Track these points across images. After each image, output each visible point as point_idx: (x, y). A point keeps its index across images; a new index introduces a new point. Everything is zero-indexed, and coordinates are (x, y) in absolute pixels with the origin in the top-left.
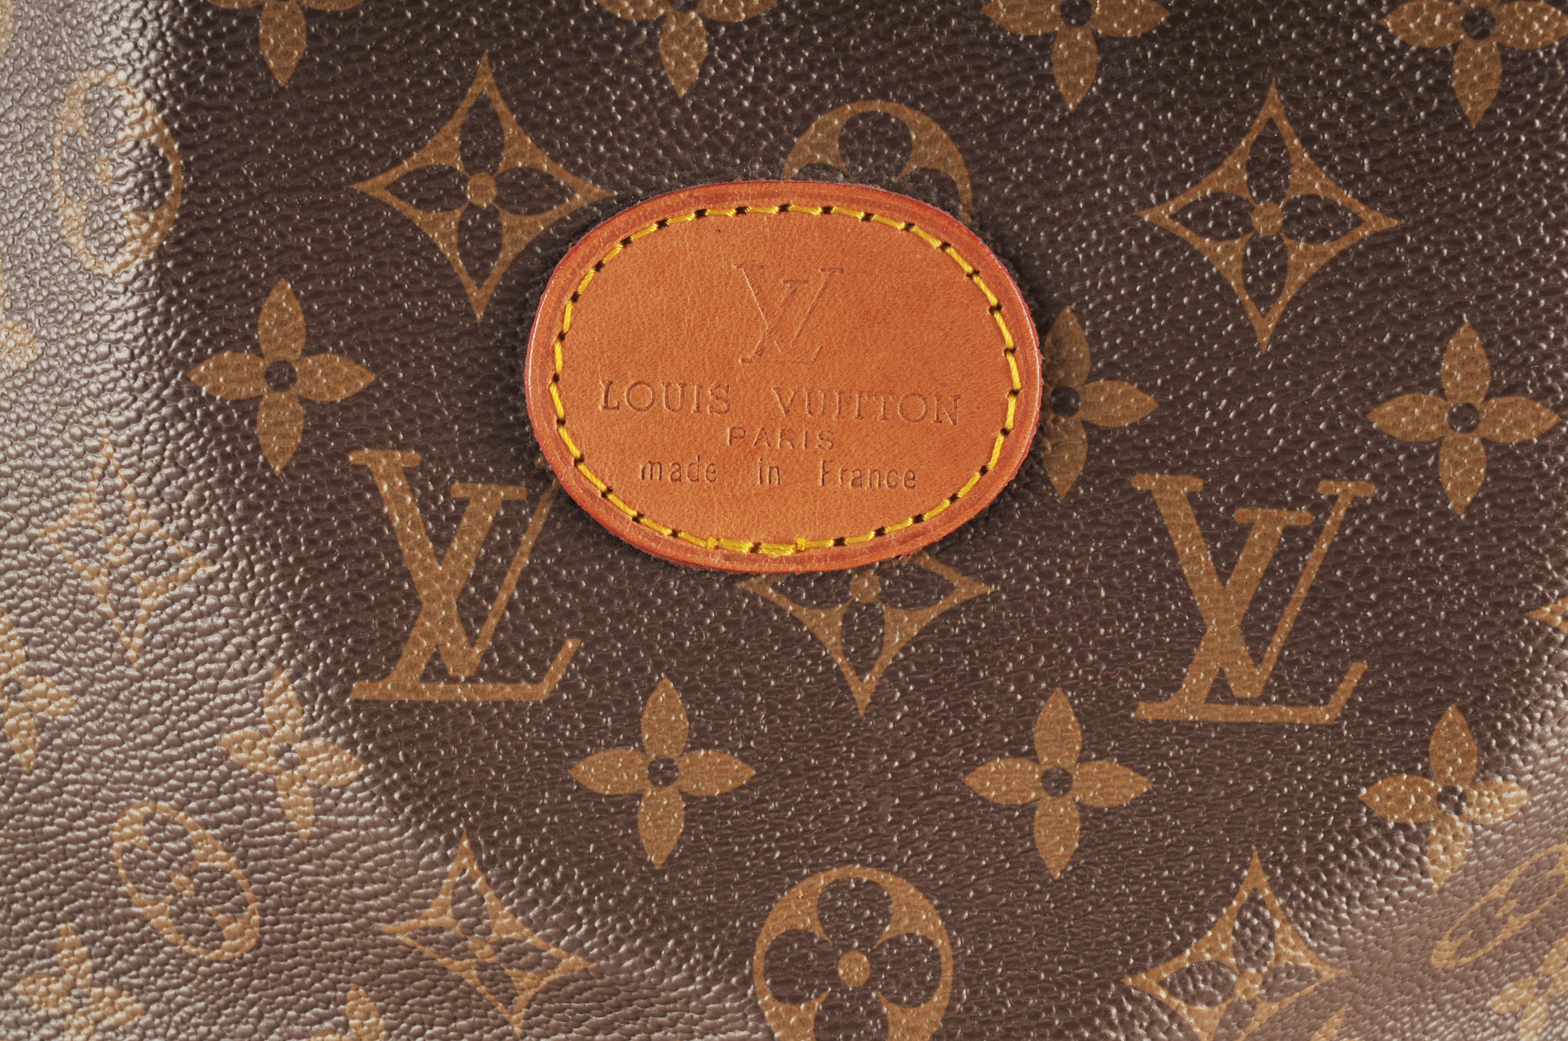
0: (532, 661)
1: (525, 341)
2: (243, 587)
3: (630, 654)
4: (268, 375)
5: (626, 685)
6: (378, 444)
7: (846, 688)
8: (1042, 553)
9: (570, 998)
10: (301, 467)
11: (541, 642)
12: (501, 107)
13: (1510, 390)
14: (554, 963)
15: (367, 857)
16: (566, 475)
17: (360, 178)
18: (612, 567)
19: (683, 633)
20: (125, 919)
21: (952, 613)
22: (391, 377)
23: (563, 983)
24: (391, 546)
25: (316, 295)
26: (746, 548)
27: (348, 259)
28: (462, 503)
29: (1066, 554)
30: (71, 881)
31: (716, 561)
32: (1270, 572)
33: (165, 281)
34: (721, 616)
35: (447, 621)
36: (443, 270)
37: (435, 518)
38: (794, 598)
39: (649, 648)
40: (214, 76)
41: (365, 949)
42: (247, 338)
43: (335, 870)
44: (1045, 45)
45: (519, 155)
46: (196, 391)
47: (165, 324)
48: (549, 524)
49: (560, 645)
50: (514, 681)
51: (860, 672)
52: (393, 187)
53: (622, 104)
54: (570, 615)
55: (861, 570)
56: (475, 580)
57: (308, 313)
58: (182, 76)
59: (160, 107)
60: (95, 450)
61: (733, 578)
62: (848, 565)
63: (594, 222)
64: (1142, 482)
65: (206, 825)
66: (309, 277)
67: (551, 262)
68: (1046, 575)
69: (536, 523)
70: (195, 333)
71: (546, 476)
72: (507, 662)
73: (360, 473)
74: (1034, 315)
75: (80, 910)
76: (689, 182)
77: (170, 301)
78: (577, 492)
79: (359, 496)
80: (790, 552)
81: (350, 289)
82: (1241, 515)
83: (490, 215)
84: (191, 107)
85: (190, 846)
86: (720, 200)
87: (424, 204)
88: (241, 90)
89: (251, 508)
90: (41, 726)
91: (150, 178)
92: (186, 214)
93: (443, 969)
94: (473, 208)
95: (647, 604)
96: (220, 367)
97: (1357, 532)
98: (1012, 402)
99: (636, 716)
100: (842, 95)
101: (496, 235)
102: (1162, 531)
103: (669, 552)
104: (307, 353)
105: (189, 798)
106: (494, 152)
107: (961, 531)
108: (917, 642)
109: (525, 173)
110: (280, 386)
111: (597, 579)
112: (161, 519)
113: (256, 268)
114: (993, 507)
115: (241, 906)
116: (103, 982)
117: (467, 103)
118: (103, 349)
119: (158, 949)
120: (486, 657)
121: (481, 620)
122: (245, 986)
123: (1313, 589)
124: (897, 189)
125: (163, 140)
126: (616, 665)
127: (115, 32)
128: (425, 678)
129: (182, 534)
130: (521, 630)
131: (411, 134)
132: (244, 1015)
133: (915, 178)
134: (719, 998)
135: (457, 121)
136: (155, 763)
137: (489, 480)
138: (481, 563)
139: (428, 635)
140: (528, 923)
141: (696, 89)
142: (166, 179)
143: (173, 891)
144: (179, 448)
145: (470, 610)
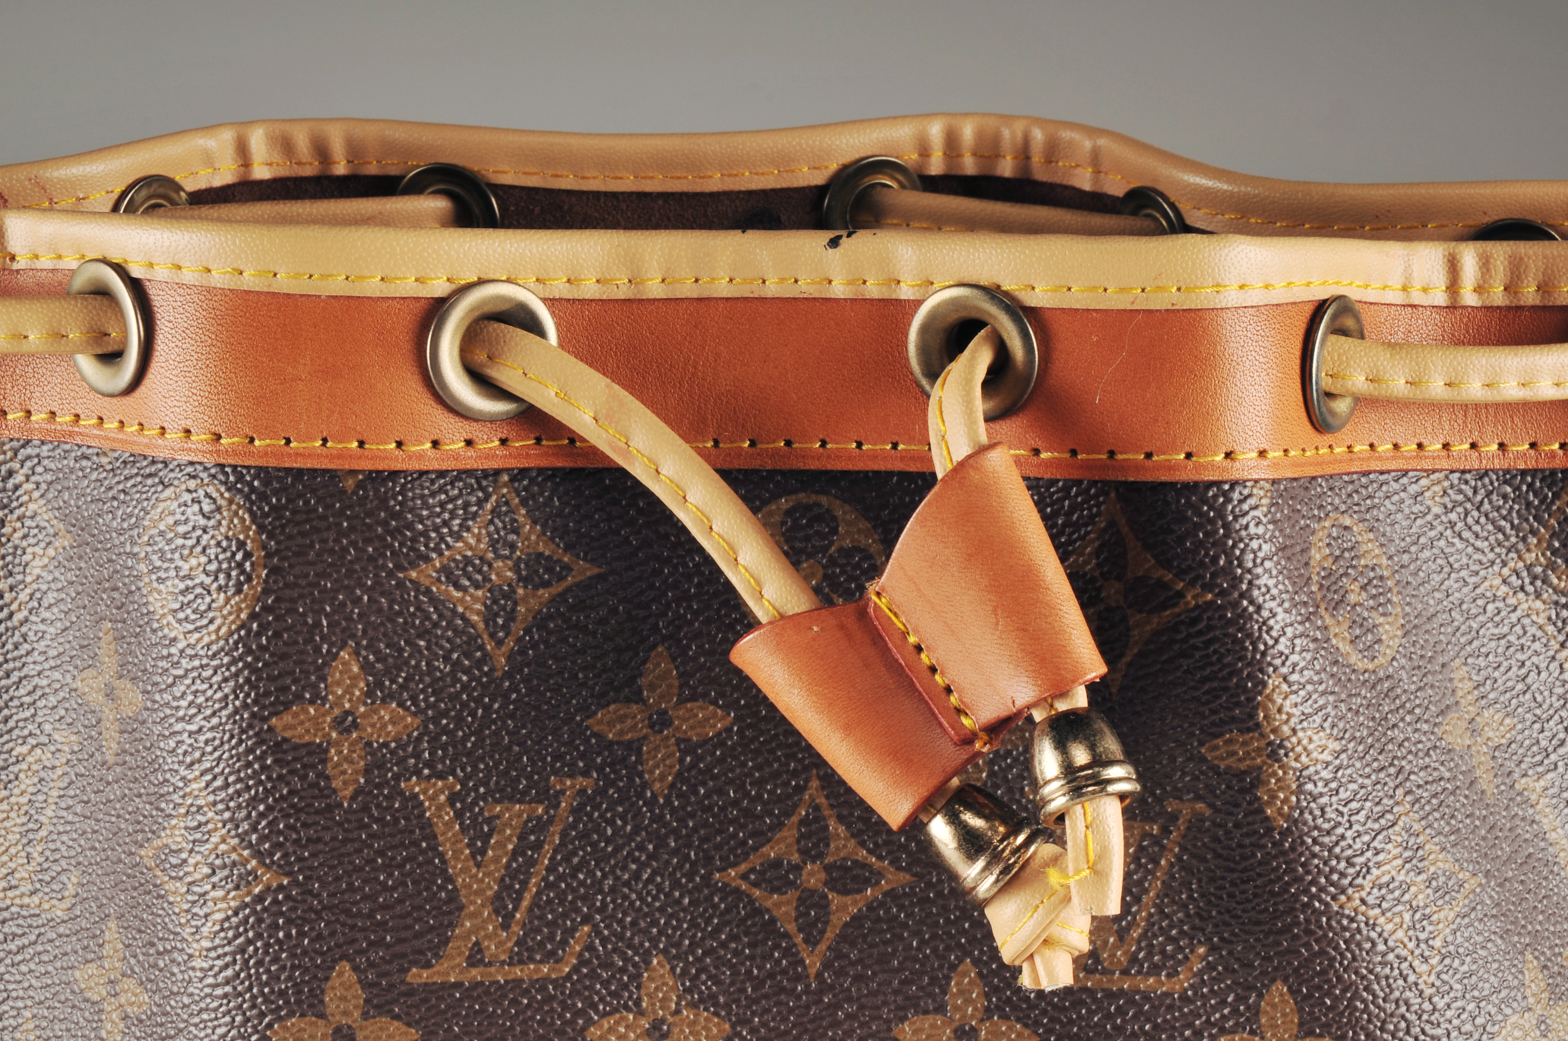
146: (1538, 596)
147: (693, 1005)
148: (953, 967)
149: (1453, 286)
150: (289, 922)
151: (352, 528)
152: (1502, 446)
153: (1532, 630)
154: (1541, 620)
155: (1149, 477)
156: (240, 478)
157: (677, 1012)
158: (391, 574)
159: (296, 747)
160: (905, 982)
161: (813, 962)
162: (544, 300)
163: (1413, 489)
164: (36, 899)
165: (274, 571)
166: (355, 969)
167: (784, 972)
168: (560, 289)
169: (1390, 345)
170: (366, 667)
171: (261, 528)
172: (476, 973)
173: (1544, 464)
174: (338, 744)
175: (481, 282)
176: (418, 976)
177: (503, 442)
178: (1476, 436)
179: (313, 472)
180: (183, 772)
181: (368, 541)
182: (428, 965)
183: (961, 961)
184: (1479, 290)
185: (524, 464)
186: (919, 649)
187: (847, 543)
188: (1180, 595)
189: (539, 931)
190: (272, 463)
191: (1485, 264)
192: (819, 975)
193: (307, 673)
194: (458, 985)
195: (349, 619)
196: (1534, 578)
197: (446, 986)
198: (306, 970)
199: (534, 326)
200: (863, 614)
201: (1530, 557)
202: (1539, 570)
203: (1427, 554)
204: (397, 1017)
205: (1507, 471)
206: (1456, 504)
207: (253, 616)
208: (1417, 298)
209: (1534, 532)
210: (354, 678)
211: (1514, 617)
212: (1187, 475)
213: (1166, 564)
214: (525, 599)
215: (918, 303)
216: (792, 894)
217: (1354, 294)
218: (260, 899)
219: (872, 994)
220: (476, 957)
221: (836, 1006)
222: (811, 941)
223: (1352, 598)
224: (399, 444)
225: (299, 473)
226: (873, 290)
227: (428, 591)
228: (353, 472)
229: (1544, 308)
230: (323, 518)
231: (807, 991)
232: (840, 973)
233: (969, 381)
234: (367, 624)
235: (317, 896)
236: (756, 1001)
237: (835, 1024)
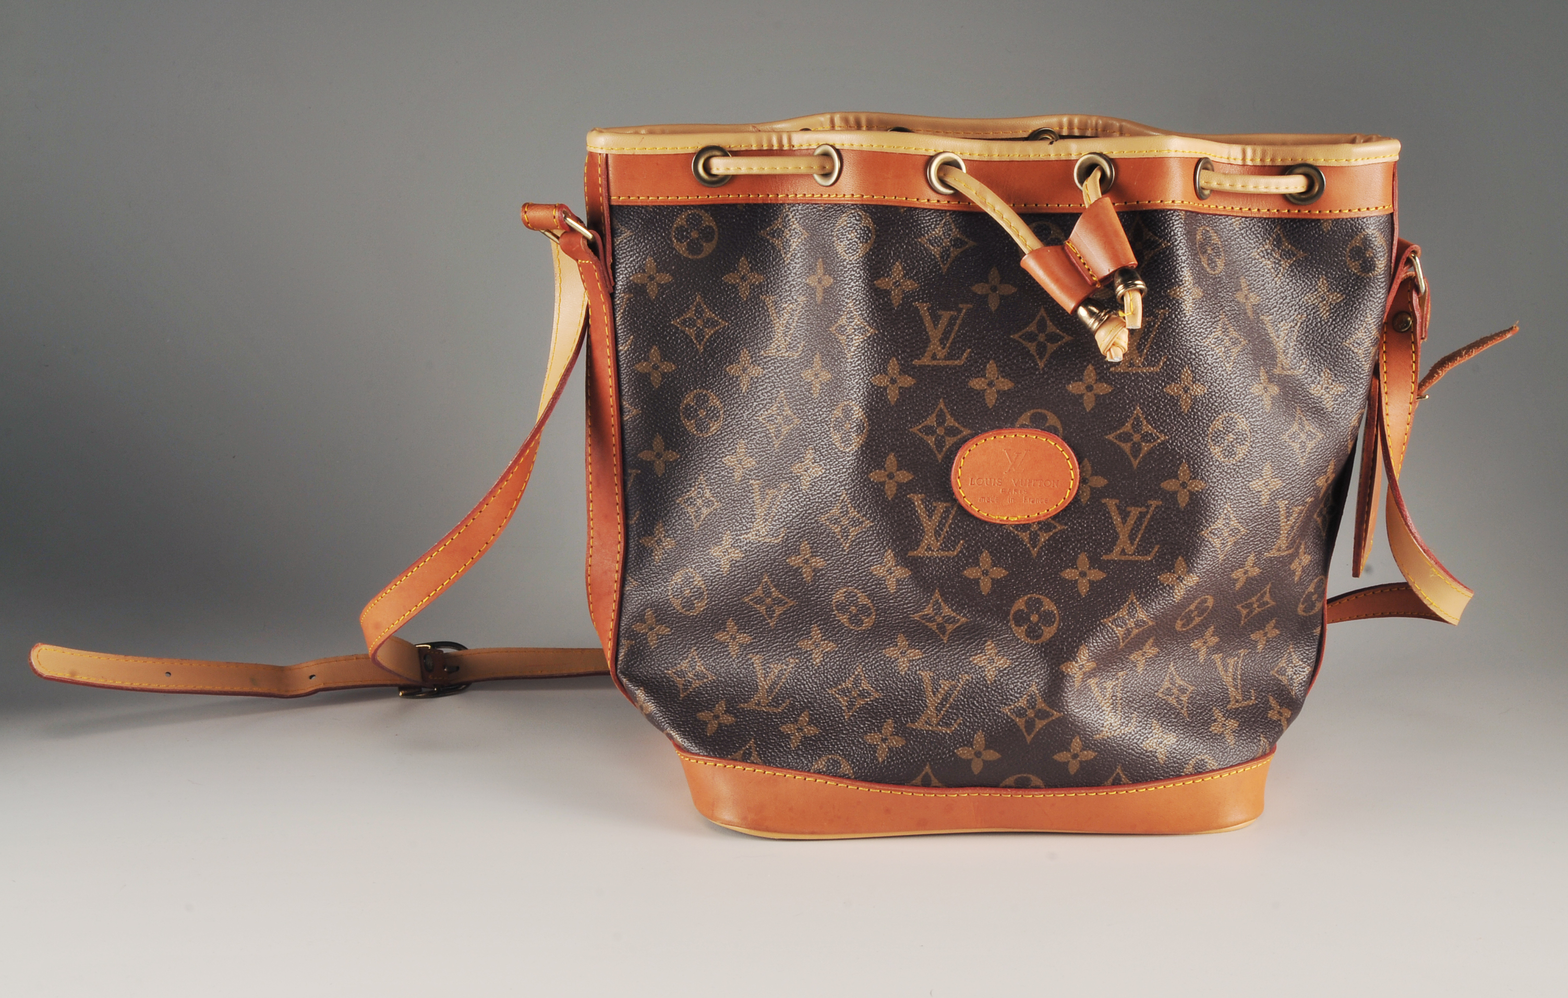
0: (952, 546)
1: (951, 468)
2: (880, 529)
3: (976, 544)
4: (888, 476)
5: (975, 551)
6: (914, 493)
7: (1030, 551)
8: (1078, 518)
9: (961, 631)
10: (896, 498)
11: (955, 541)
12: (945, 411)
13: (1195, 478)
14: (959, 620)
15: (910, 596)
16: (961, 501)
17: (911, 427)
18: (972, 522)
19: (989, 538)
20: (833, 621)
21: (1056, 533)
22: (918, 476)
23: (961, 626)
24: (918, 518)
25: (900, 456)
26: (1005, 518)
27: (907, 447)
28: (935, 507)
29: (1085, 518)
30: (818, 612)
31: (998, 522)
32: (1135, 522)
33: (863, 452)
34: (999, 535)
35: (932, 536)
36: (931, 450)
37: (928, 511)
38: (1017, 530)
39: (981, 542)
40: (877, 403)
41: (905, 623)
42: (883, 467)
43: (900, 601)
44: (1081, 396)
45: (951, 422)
46: (870, 480)
47: (862, 463)
48: (956, 512)
49: (959, 542)
50: (948, 551)
51: (1034, 548)
52: (919, 430)
53: (976, 410)
54: (961, 534)
55: (1034, 523)
56: (938, 526)
57: (898, 460)
58: (869, 402)
59: (863, 410)
60: (840, 496)
61: (1001, 525)
62: (1030, 522)
63: (969, 439)
64: (1103, 501)
65: (863, 592)
66: (898, 452)
67: (958, 449)
68: (1080, 523)
69: (953, 512)
70: (870, 465)
71: (955, 501)
72: (946, 546)
73: (910, 500)
74: (1077, 460)
75: (820, 620)
76: (992, 429)
77: (864, 458)
78: (964, 505)
79: (910, 505)
80: (1016, 519)
81: (908, 454)
82: (1129, 509)
83: (943, 437)
84: (871, 410)
85: (858, 598)
86: (1000, 434)
87: (927, 434)
88: (883, 406)
89: (883, 508)
90: (814, 571)
91: (860, 428)
92: (869, 436)
93: (927, 626)
94: (938, 435)
95: (980, 531)
96: (876, 474)
97: (1157, 513)
98: (1072, 482)
99: (978, 559)
100: (1030, 408)
101: (944, 442)
102: (1109, 513)
103: (986, 520)
104: (898, 470)
105: (859, 585)
106: (944, 421)
107: (1059, 513)
108: (1048, 540)
109: (952, 427)
110: (891, 478)
111: (968, 525)
112: (858, 512)
113: (886, 449)
114: (1067, 507)
115: (870, 614)
116: (825, 640)
117: (937, 410)
118: (844, 470)
119: (842, 629)
120: (941, 545)
121: (940, 536)
122: (868, 637)
123: (1146, 527)
124: (1044, 430)
125: (864, 418)
126: (973, 546)
127: (852, 392)
128: (926, 550)
129: (864, 516)
130: (949, 538)
131: (924, 417)
132: (867, 645)
133: (1048, 427)
134: (1001, 627)
135: (934, 415)
136: (849, 577)
137: (941, 501)
138: (940, 522)
139: (927, 540)
140: (952, 610)
141: (994, 406)
142: (864, 428)
143: (850, 612)
144: (864, 494)
145: (937, 534)
146: (1269, 259)
147: (1003, 377)
148: (1086, 367)
149: (1244, 159)
150: (878, 345)
151: (902, 224)
152: (1258, 210)
153: (1266, 270)
154: (1270, 267)
155: (1150, 208)
156: (868, 208)
157: (998, 378)
158: (913, 239)
159: (881, 291)
160: (1070, 372)
161: (1041, 364)
162: (963, 160)
163: (1230, 222)
165: (877, 236)
166: (898, 359)
167: (1032, 367)
168: (967, 157)
169: (1224, 174)
170: (904, 268)
171: (874, 223)
172: (935, 363)
173: (1272, 216)
174: (894, 290)
175: (944, 152)
176: (916, 362)
177: (948, 202)
178: (1250, 207)
179: (891, 207)
180: (846, 300)
181: (907, 229)
182: (920, 359)
183: (1088, 365)
184: (1252, 160)
185: (955, 209)
186: (1080, 258)
187: (1054, 237)
188: (1160, 244)
189: (954, 350)
190: (879, 203)
191: (1254, 152)
192: (1043, 369)
193: (886, 268)
194: (929, 366)
195: (899, 252)
196: (1268, 254)
197: (925, 366)
198: (883, 360)
199: (959, 167)
200: (1063, 249)
201: (1266, 247)
202: (1269, 251)
203: (1233, 243)
204: (910, 375)
205: (1260, 218)
206: (1243, 228)
207: (870, 250)
208: (1232, 162)
209: (1268, 239)
210: (900, 271)
211: (1261, 265)
212: (1161, 207)
213: (1156, 235)
214: (953, 252)
215: (1077, 160)
216: (1035, 344)
217: (1211, 158)
218: (869, 337)
219: (1060, 375)
220: (934, 357)
221: (1048, 379)
222: (1041, 358)
223: (1209, 252)
224: (918, 200)
225: (887, 207)
226: (1063, 157)
227: (923, 246)
228: (903, 207)
229: (1272, 166)
230: (894, 220)
231: (1039, 374)
232: (1050, 368)
233: (1095, 183)
234: (905, 255)
235: (886, 336)
236: (1023, 376)
237: (1048, 384)
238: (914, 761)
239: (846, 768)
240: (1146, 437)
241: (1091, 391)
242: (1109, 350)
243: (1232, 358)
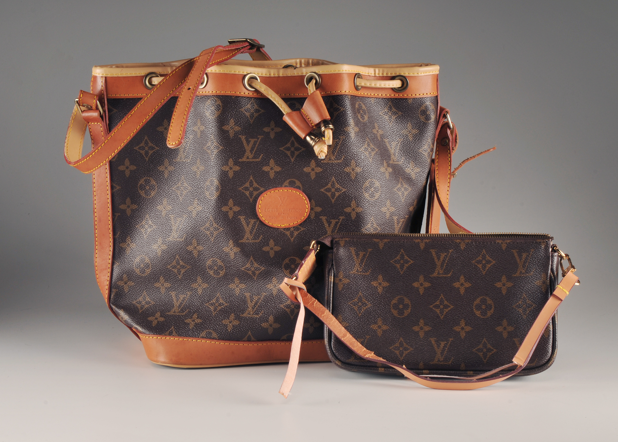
0: (257, 238)
1: (256, 204)
2: (227, 231)
3: (267, 237)
4: (229, 209)
5: (267, 240)
6: (241, 215)
7: (290, 239)
8: (310, 225)
9: (262, 274)
10: (233, 218)
11: (258, 236)
12: (253, 180)
13: (358, 207)
14: (261, 269)
15: (240, 260)
16: (261, 218)
17: (239, 188)
18: (265, 228)
19: (273, 234)
20: (207, 274)
21: (301, 232)
22: (242, 208)
23: (262, 272)
24: (242, 226)
25: (234, 200)
26: (279, 225)
27: (238, 196)
28: (250, 221)
29: (313, 225)
30: (200, 270)
31: (276, 227)
32: (334, 226)
33: (219, 199)
34: (277, 233)
35: (248, 234)
36: (247, 197)
37: (247, 223)
38: (284, 230)
39: (270, 236)
40: (224, 178)
41: (238, 272)
42: (227, 205)
43: (236, 262)
44: (310, 173)
45: (255, 185)
46: (222, 210)
47: (219, 204)
48: (259, 223)
49: (260, 236)
50: (256, 240)
51: (292, 238)
52: (242, 189)
53: (266, 180)
54: (261, 233)
55: (291, 227)
56: (251, 230)
57: (233, 202)
58: (221, 178)
59: (218, 181)
60: (209, 218)
61: (278, 229)
62: (290, 227)
63: (263, 192)
64: (320, 217)
65: (220, 260)
66: (234, 198)
67: (259, 197)
68: (311, 227)
69: (257, 223)
70: (222, 204)
71: (258, 219)
72: (255, 238)
73: (239, 218)
74: (309, 200)
75: (201, 274)
76: (273, 188)
77: (219, 201)
78: (262, 220)
79: (239, 221)
80: (284, 226)
81: (238, 199)
82: (331, 220)
83: (252, 191)
84: (222, 181)
85: (217, 263)
86: (276, 190)
87: (246, 190)
88: (227, 179)
89: (228, 223)
90: (198, 252)
91: (217, 189)
92: (221, 192)
93: (247, 273)
94: (250, 191)
95: (269, 231)
96: (224, 208)
97: (343, 222)
98: (307, 210)
99: (268, 243)
100: (288, 179)
101: (253, 193)
102: (323, 222)
103: (271, 226)
104: (233, 206)
105: (218, 257)
106: (253, 185)
107: (302, 223)
108: (298, 235)
109: (256, 187)
110: (231, 210)
111: (264, 229)
112: (217, 225)
113: (228, 197)
114: (305, 220)
115: (223, 270)
116: (203, 283)
117: (250, 180)
118: (211, 207)
119: (211, 277)
120: (253, 237)
121: (252, 233)
122: (222, 280)
123: (338, 228)
124: (294, 188)
125: (219, 185)
126: (266, 238)
127: (214, 174)
128: (246, 240)
129: (220, 226)
130: (256, 235)
131: (244, 183)
132: (222, 284)
133: (296, 187)
134: (279, 271)
135: (248, 182)
136: (214, 253)
137: (252, 219)
138: (252, 228)
139: (247, 235)
140: (258, 264)
141: (273, 178)
142: (219, 188)
143: (214, 269)
144: (220, 217)
145: (251, 233)
146: (387, 115)
147: (277, 166)
148: (311, 161)
149: (375, 74)
150: (224, 153)
151: (233, 103)
152: (382, 95)
153: (386, 120)
154: (387, 119)
155: (336, 94)
156: (219, 97)
157: (274, 166)
158: (238, 109)
159: (225, 131)
160: (305, 163)
161: (292, 160)
162: (259, 76)
163: (370, 100)
164: (185, 160)
165: (223, 108)
166: (232, 159)
167: (289, 161)
168: (260, 75)
169: (367, 80)
170: (234, 121)
171: (222, 103)
172: (248, 160)
173: (387, 97)
174: (231, 130)
175: (250, 73)
176: (240, 160)
177: (253, 94)
178: (378, 93)
179: (229, 96)
180: (210, 135)
181: (235, 105)
182: (242, 159)
183: (312, 160)
184: (378, 74)
185: (255, 97)
186: (307, 116)
187: (297, 108)
188: (340, 109)
189: (256, 155)
190: (224, 94)
191: (379, 71)
192: (293, 162)
193: (227, 121)
194: (246, 162)
195: (232, 115)
196: (386, 113)
197: (244, 162)
198: (226, 160)
199: (257, 79)
200: (300, 112)
201: (385, 110)
202: (387, 112)
203: (371, 109)
204: (238, 166)
205: (382, 98)
206: (376, 102)
207: (220, 114)
208: (370, 75)
209: (386, 107)
210: (233, 123)
211: (383, 118)
212: (340, 94)
213: (339, 105)
214: (255, 115)
215: (306, 75)
216: (290, 152)
217: (361, 73)
218: (220, 150)
219: (300, 164)
220: (248, 158)
221: (296, 166)
222: (292, 157)
223: (361, 112)
224: (240, 93)
225: (227, 96)
226: (300, 74)
227: (243, 112)
228: (234, 96)
229: (387, 76)
230: (230, 102)
231: (292, 164)
232: (296, 162)
233: (313, 86)
234: (235, 116)
235: (228, 150)
236: (285, 165)
237: (296, 168)
238: (244, 330)
239: (214, 335)
240: (337, 190)
241: (313, 171)
242: (320, 154)
243: (372, 157)
